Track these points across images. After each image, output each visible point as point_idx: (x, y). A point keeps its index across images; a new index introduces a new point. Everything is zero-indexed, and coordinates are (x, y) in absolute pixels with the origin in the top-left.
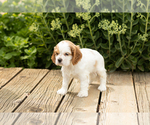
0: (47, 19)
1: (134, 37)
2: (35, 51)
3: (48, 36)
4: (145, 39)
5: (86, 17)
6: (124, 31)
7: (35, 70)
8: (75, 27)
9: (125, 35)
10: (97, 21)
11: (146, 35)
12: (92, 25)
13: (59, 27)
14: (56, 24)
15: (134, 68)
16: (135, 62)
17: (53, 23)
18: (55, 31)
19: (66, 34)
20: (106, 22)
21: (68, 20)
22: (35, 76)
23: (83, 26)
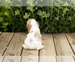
1: (53, 18)
2: (7, 24)
4: (58, 19)
9: (49, 18)
13: (19, 14)
17: (16, 12)
19: (22, 17)
22: (8, 37)
23: (30, 14)
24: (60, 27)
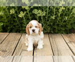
0: (8, 9)
1: (49, 17)
2: (2, 24)
3: (9, 17)
4: (54, 18)
5: (27, 8)
6: (44, 14)
7: (2, 33)
8: (21, 12)
9: (45, 16)
10: (31, 10)
11: (54, 16)
12: (29, 12)
13: (14, 12)
14: (12, 11)
15: (49, 31)
16: (49, 29)
17: (11, 11)
18: (12, 14)
19: (17, 16)
20: (36, 10)
21: (18, 10)
22: (3, 36)
23: (25, 12)
24: (56, 27)
